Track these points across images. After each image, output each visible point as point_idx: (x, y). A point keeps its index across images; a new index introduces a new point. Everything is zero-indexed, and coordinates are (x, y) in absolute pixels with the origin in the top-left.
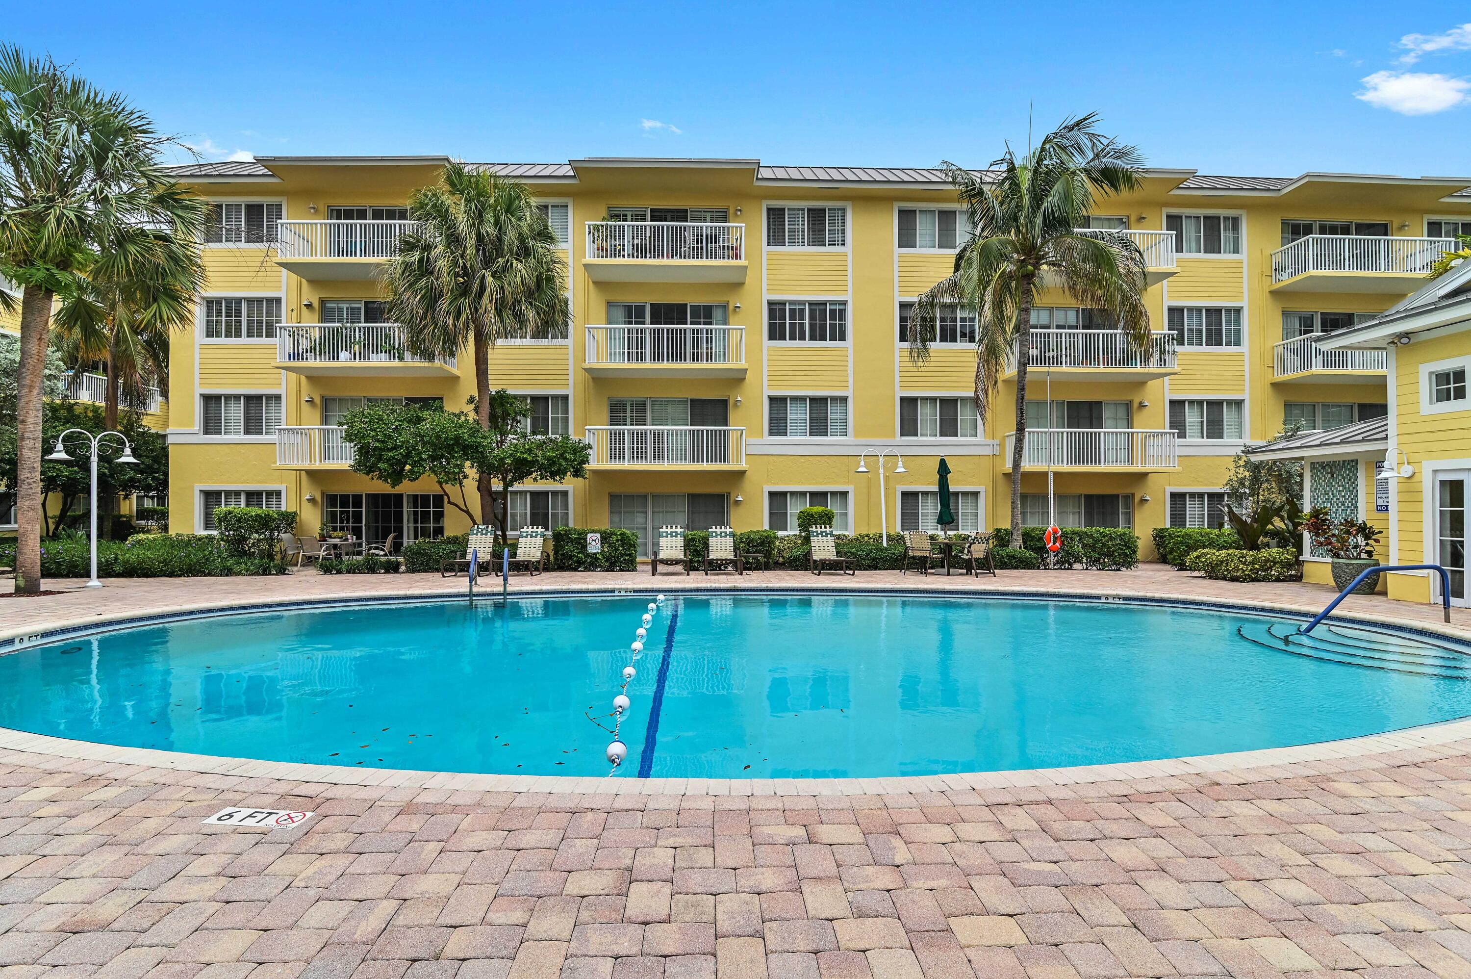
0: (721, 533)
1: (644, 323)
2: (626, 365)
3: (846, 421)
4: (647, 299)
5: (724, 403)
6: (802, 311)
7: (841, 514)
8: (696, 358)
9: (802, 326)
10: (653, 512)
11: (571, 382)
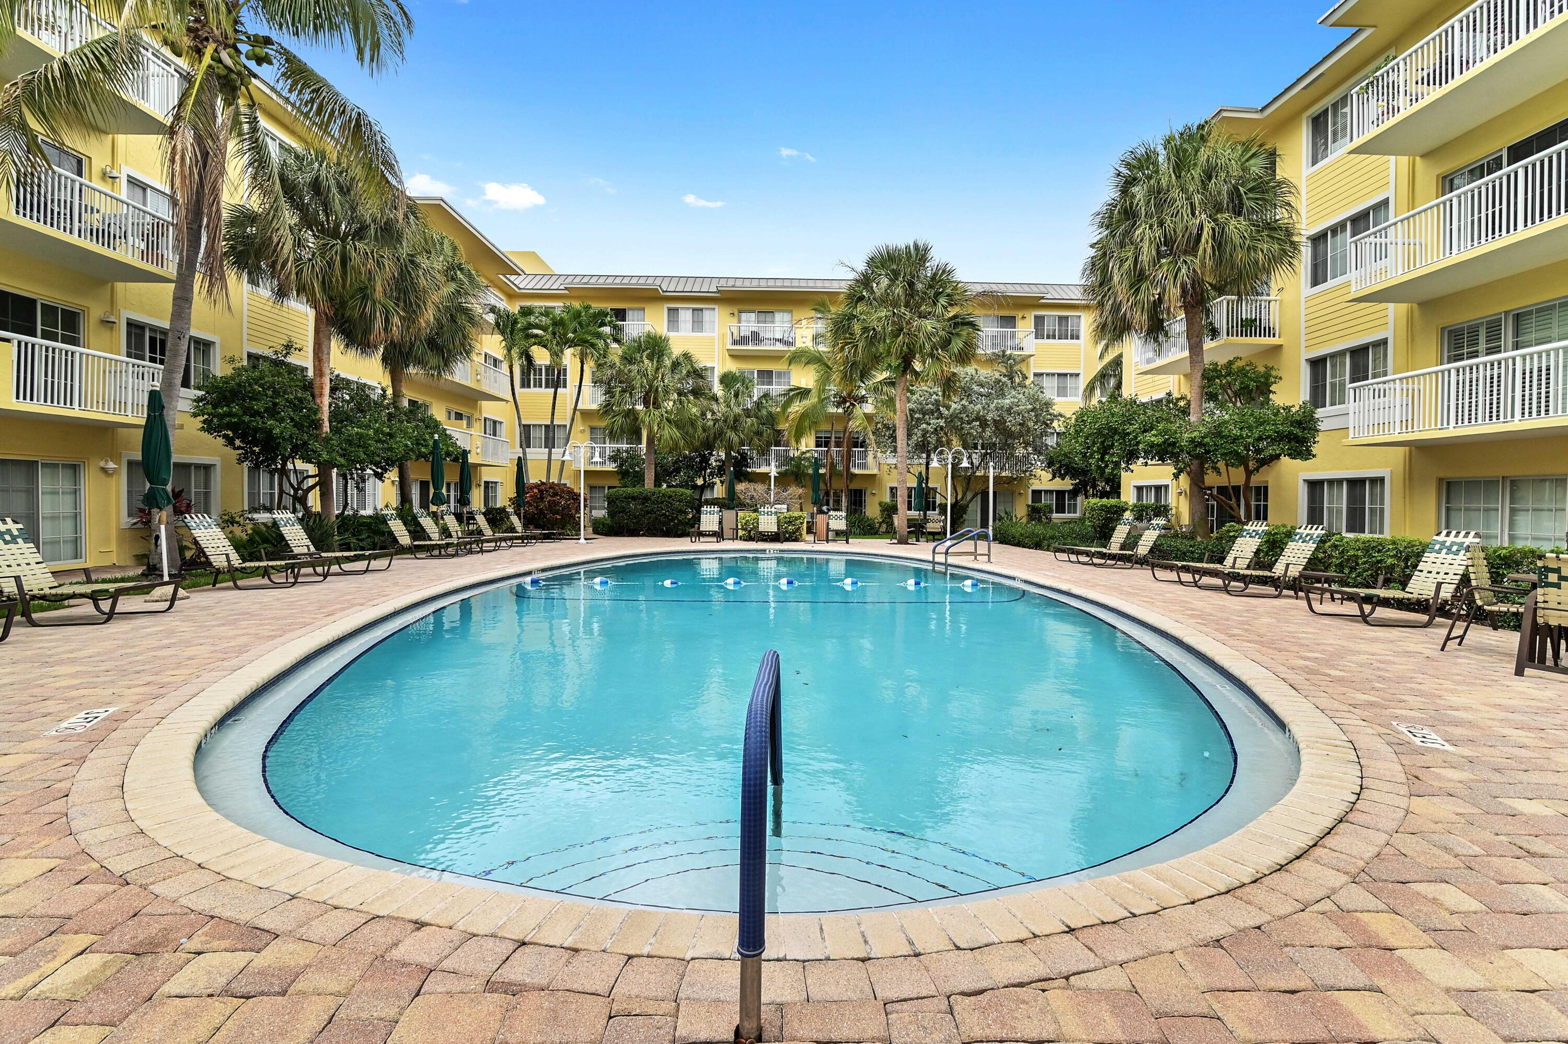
4: (1502, 142)
10: (1513, 511)
11: (1391, 319)
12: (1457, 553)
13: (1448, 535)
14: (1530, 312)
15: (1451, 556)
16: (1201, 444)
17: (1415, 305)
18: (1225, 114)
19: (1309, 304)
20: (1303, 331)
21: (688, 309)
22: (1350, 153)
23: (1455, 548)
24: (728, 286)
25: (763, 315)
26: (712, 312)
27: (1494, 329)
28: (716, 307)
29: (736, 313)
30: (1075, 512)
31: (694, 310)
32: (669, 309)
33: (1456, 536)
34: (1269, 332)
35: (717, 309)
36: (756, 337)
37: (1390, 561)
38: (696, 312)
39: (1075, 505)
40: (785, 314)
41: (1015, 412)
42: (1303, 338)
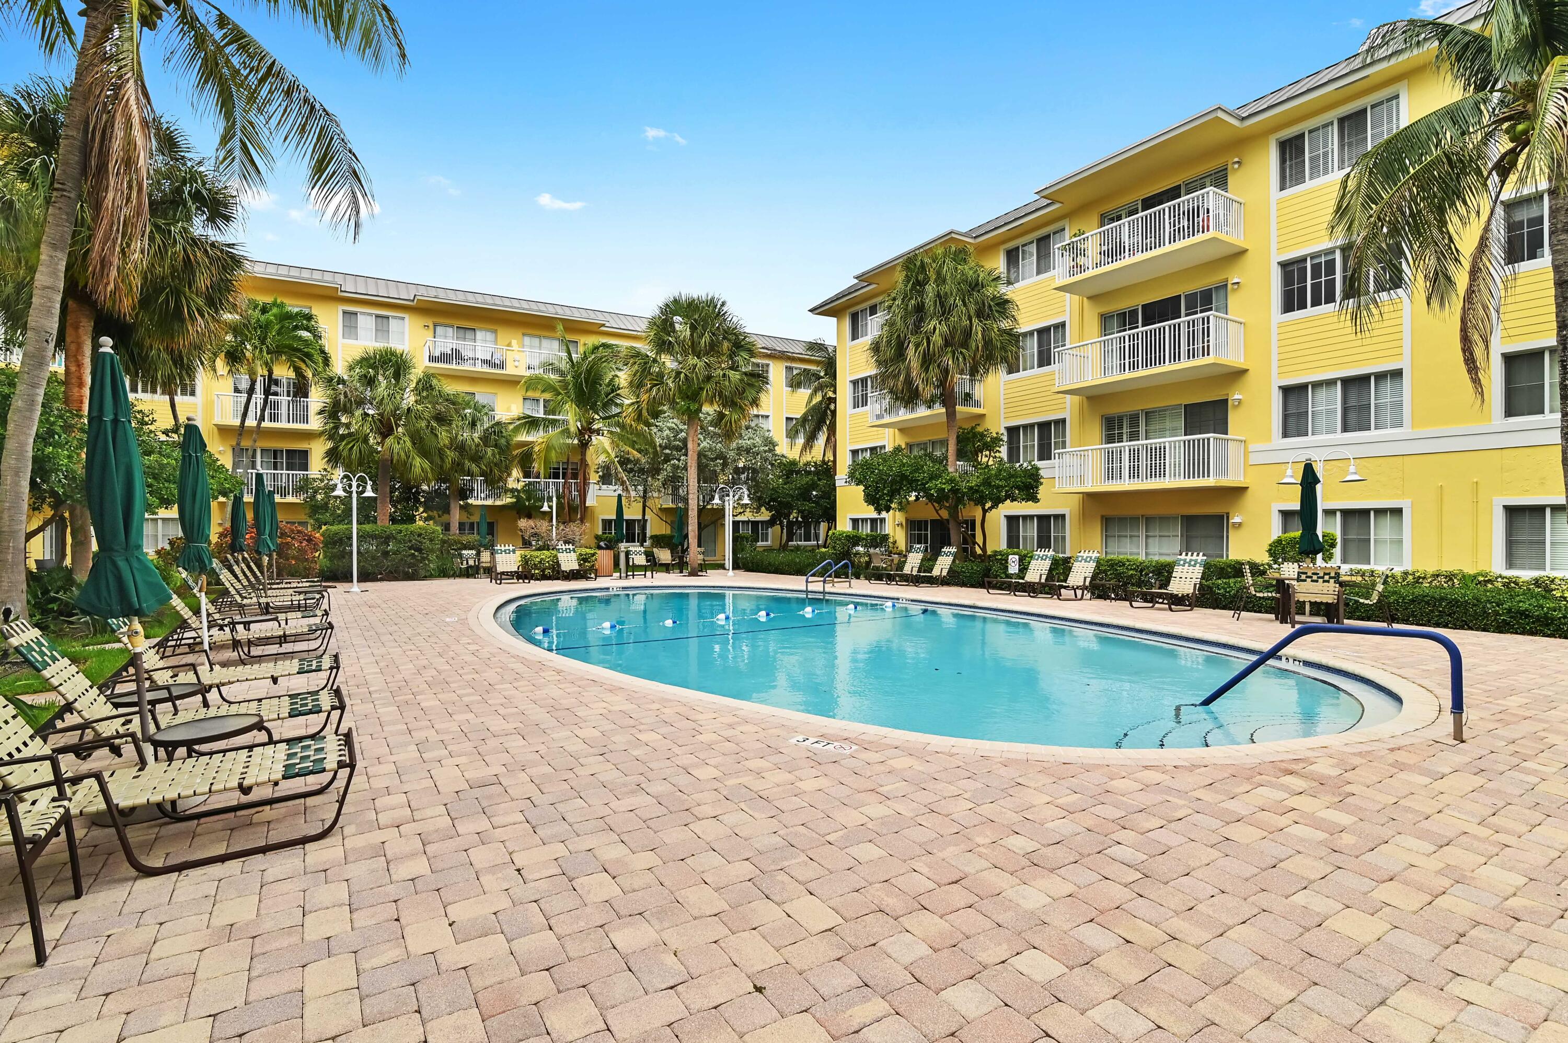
0: (1191, 560)
1: (1137, 327)
2: (1128, 375)
3: (1400, 405)
4: (1138, 301)
5: (1223, 404)
6: (1331, 265)
7: (1392, 542)
8: (1191, 355)
9: (1331, 284)
10: (1147, 537)
11: (1068, 405)
12: (1194, 566)
13: (1187, 555)
14: (1153, 412)
15: (1191, 568)
16: (977, 491)
17: (1084, 398)
18: (953, 235)
19: (1007, 387)
20: (1002, 406)
21: (371, 314)
22: (1055, 289)
23: (1193, 563)
24: (429, 296)
25: (462, 331)
26: (400, 322)
27: (1134, 419)
28: (406, 316)
29: (431, 326)
30: (767, 541)
31: (377, 316)
32: (344, 312)
33: (1192, 555)
34: (977, 404)
35: (407, 320)
36: (457, 356)
37: (1131, 572)
38: (380, 319)
39: (767, 534)
40: (488, 334)
41: (753, 453)
42: (1002, 411)
